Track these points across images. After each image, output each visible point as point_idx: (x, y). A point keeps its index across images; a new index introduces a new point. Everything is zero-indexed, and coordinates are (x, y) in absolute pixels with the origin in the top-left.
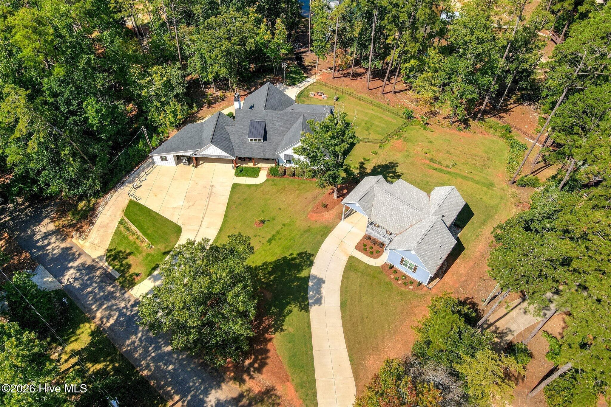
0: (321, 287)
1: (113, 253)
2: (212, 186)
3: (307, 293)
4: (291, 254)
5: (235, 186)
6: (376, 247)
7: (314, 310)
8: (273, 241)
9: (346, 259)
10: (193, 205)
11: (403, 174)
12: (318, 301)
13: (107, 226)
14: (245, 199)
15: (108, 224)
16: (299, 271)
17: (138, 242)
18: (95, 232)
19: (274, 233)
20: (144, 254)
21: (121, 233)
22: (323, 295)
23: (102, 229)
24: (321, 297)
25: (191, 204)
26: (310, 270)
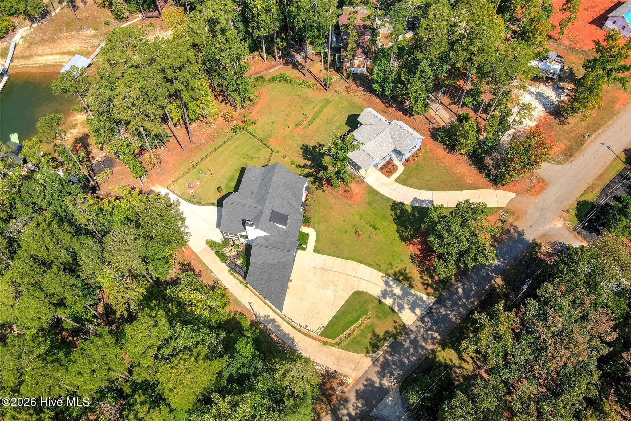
0: (420, 200)
1: (370, 349)
2: (314, 268)
3: (424, 208)
4: (391, 215)
5: (316, 250)
6: (390, 166)
8: (376, 227)
9: (397, 184)
10: (333, 282)
12: (431, 202)
13: (338, 359)
14: (332, 244)
15: (336, 358)
16: (407, 211)
17: (362, 327)
18: (342, 369)
19: (368, 226)
20: (375, 320)
21: (349, 344)
22: (426, 199)
23: (341, 362)
24: (428, 200)
25: (331, 284)
26: (407, 205)
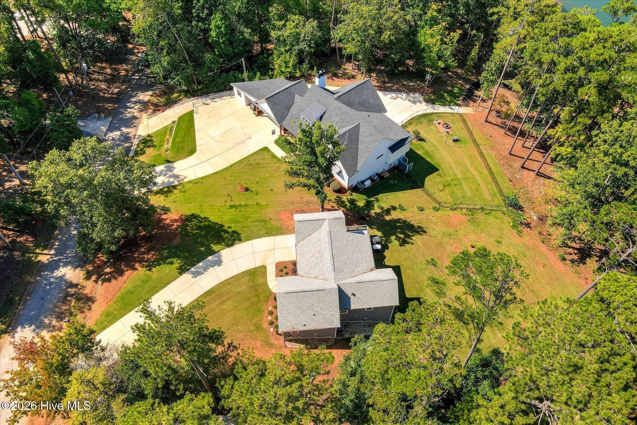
0: (213, 266)
1: (148, 138)
2: (250, 138)
3: (199, 261)
4: (230, 227)
5: (264, 149)
7: (186, 276)
8: (234, 209)
9: (258, 264)
10: (222, 142)
11: (413, 244)
12: (196, 274)
13: (166, 119)
14: (258, 164)
15: (169, 118)
16: (217, 243)
17: (165, 142)
18: (157, 118)
19: (243, 203)
20: (159, 153)
21: (166, 130)
22: (206, 273)
23: (162, 119)
24: (203, 273)
25: (221, 140)
26: (223, 249)
